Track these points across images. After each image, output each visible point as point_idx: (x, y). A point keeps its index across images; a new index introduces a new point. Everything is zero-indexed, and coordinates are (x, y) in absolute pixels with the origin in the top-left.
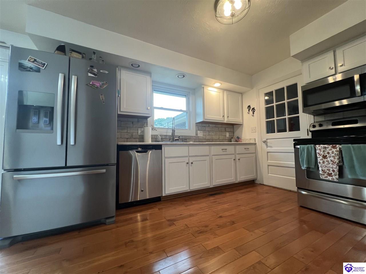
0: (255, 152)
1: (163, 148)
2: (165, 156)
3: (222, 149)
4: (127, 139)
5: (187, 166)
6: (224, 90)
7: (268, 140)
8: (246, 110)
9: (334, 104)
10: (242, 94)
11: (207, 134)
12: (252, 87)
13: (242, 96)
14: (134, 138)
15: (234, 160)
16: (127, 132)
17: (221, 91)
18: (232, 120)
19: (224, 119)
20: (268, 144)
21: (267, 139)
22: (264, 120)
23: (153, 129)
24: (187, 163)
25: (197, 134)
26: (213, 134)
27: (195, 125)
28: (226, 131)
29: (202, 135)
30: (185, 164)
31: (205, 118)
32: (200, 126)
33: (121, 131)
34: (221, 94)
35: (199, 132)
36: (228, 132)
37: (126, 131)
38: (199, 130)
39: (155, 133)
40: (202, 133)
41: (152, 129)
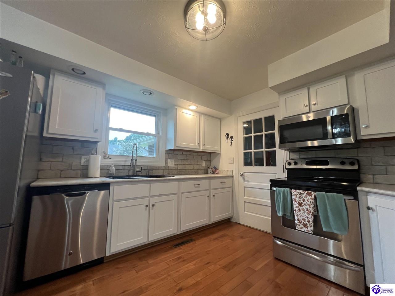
0: (231, 186)
1: (111, 188)
2: (113, 198)
3: (194, 185)
4: (62, 170)
5: (146, 210)
6: (201, 114)
7: (245, 174)
8: (224, 138)
9: (307, 144)
10: (220, 119)
11: (180, 163)
12: (231, 114)
13: (221, 121)
14: (74, 170)
15: (208, 197)
16: (62, 162)
17: (198, 115)
18: (209, 148)
19: (200, 147)
20: (245, 178)
21: (244, 172)
22: (242, 151)
23: (105, 156)
24: (147, 206)
25: (166, 163)
26: (187, 163)
27: (165, 152)
28: (202, 160)
29: (173, 165)
30: (144, 206)
31: (177, 146)
32: (172, 154)
33: (51, 160)
34: (197, 118)
35: (169, 160)
36: (204, 160)
37: (60, 159)
38: (169, 159)
39: (107, 162)
40: (173, 163)
41: (105, 157)
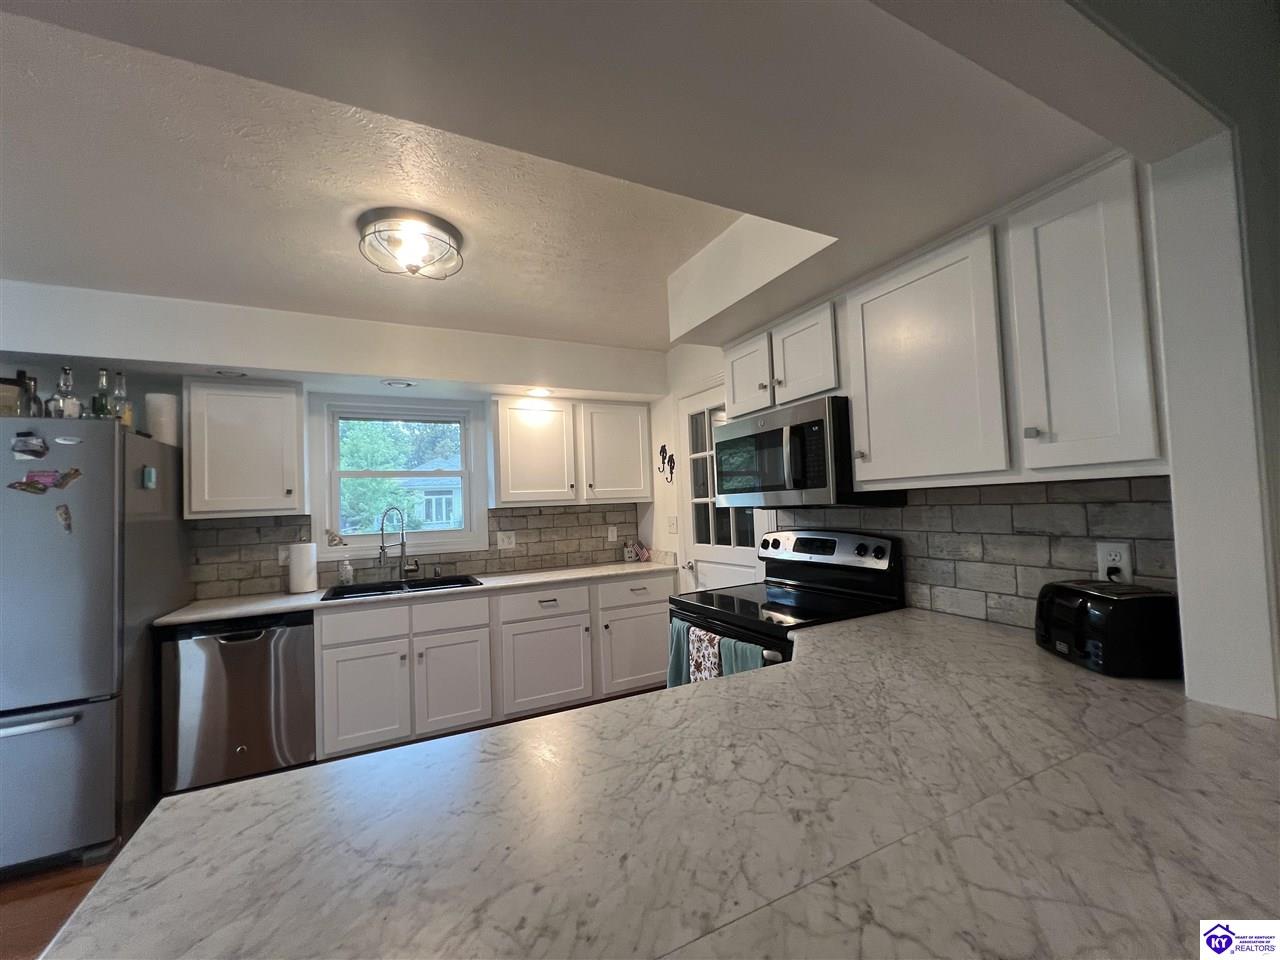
1: (316, 619)
3: (540, 602)
4: (240, 580)
6: (575, 402)
7: (699, 564)
8: (658, 459)
10: (648, 406)
11: (534, 538)
12: (666, 388)
13: (649, 412)
14: (266, 577)
15: (587, 629)
16: (240, 561)
17: (568, 406)
18: (609, 492)
19: (577, 493)
20: (700, 576)
21: (697, 561)
22: (689, 501)
23: (334, 539)
24: (403, 658)
25: (492, 543)
26: (555, 537)
27: (485, 515)
28: (605, 523)
29: (513, 546)
32: (507, 517)
33: (218, 560)
34: (566, 419)
35: (500, 535)
36: (615, 524)
37: (235, 557)
38: (500, 530)
39: (335, 554)
40: (513, 539)
41: (331, 542)
